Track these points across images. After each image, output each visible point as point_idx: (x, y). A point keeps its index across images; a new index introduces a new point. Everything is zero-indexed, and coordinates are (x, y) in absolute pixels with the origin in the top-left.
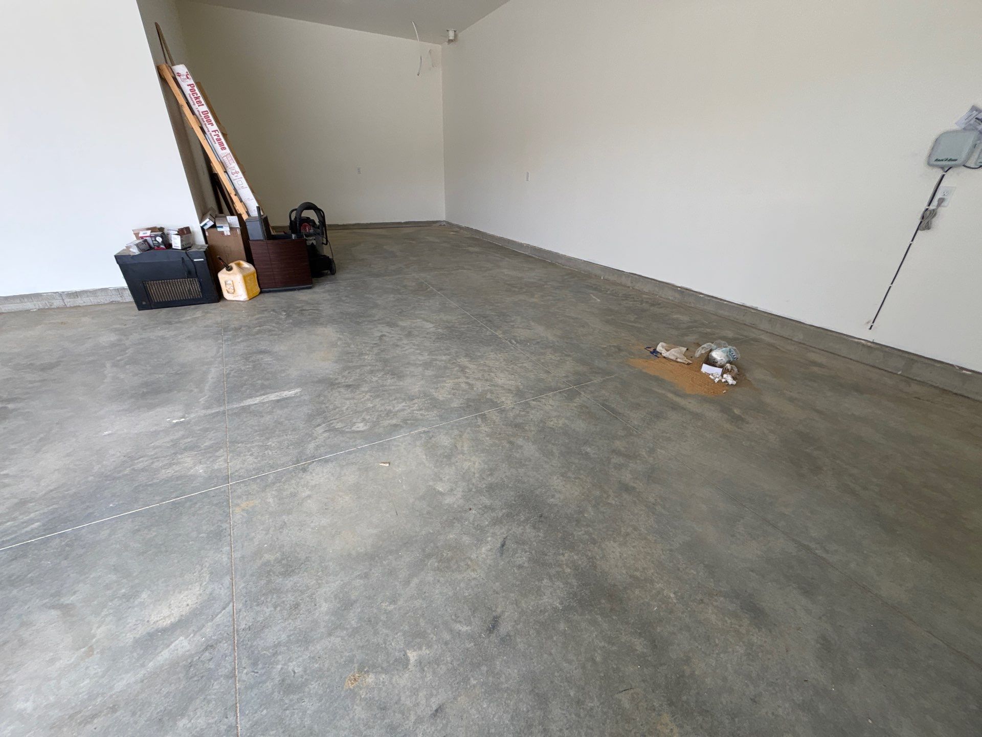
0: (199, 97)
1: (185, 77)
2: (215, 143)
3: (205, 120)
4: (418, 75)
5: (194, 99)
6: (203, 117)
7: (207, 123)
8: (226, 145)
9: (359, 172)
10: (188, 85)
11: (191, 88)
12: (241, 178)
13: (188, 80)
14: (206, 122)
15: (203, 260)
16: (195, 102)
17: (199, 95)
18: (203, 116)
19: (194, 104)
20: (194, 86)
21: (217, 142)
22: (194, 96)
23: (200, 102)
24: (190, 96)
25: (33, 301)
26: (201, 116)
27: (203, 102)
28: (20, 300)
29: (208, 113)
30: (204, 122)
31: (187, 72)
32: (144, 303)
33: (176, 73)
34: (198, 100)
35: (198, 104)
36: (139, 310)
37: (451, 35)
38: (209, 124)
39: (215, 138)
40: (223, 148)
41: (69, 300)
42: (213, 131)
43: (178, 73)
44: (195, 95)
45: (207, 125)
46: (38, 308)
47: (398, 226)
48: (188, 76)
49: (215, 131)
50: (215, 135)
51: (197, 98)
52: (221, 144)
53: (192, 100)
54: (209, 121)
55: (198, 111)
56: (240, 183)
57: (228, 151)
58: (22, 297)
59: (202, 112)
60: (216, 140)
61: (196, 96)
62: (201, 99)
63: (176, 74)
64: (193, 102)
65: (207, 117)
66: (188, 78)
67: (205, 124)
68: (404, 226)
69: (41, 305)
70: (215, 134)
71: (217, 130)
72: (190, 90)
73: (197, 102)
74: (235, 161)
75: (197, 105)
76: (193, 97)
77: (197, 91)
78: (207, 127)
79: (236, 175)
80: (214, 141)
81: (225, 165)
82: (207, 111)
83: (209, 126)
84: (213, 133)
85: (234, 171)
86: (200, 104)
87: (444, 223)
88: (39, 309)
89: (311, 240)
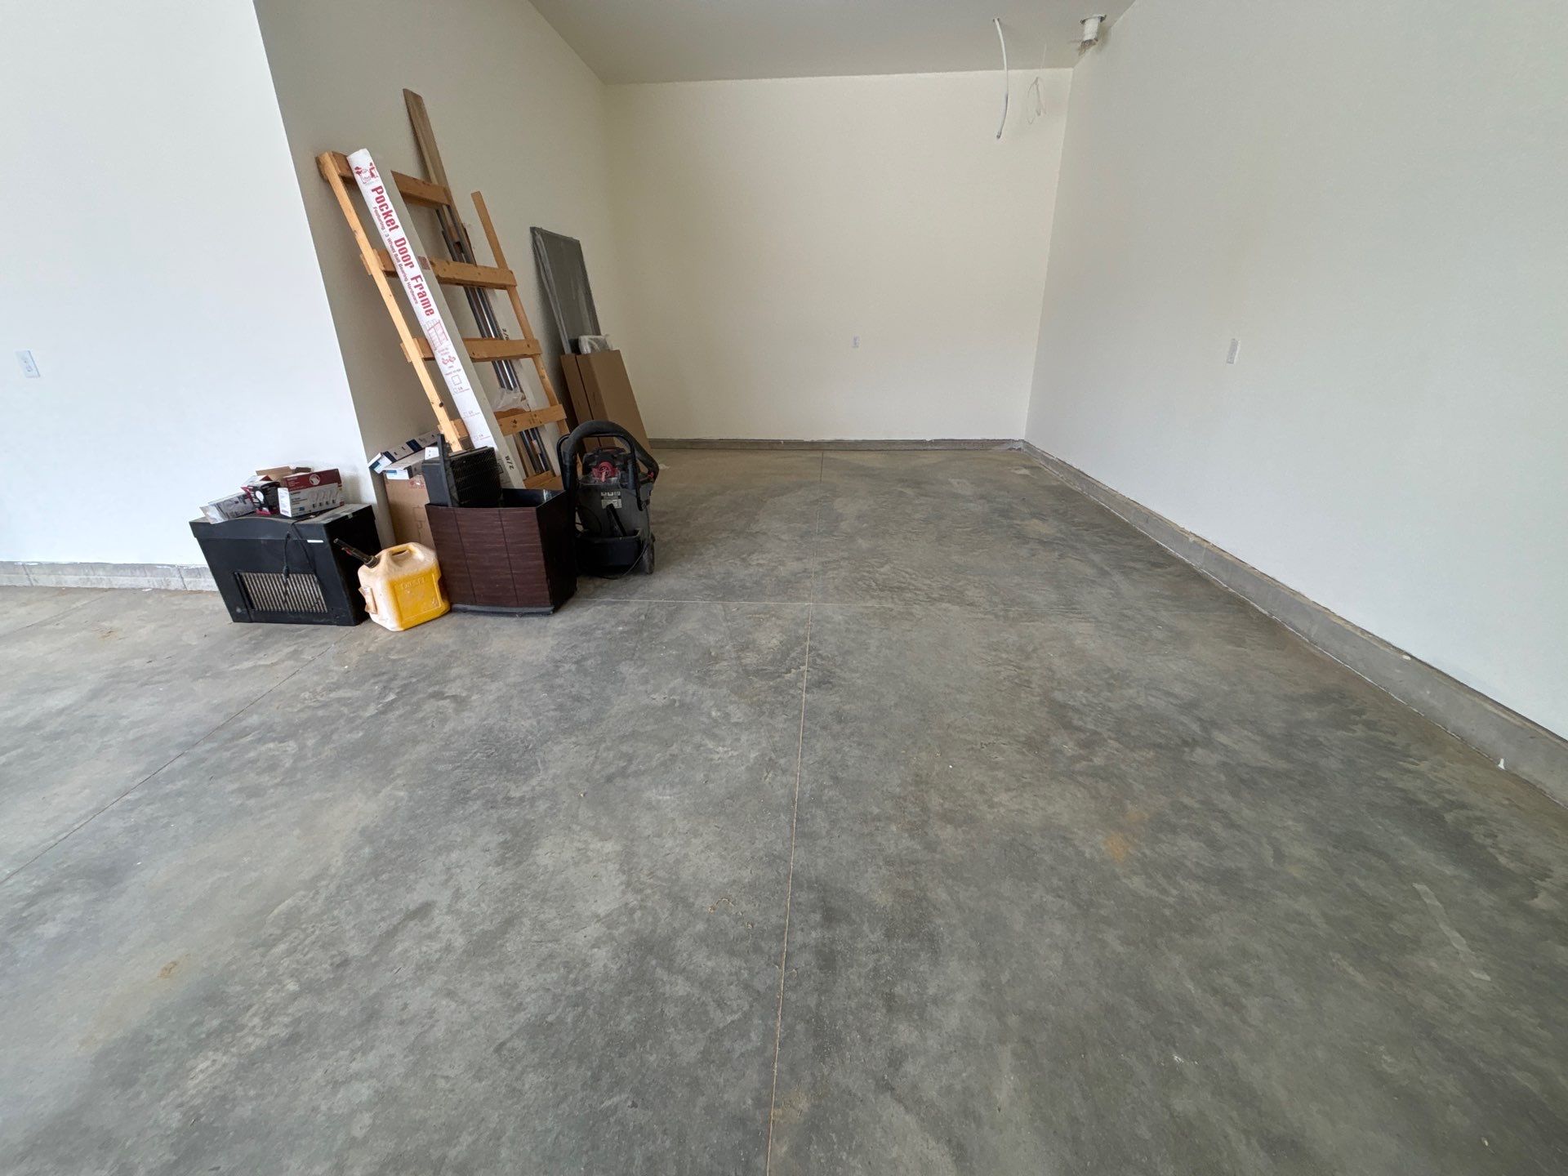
0: (391, 211)
1: (368, 174)
2: (417, 303)
3: (400, 257)
4: (999, 137)
5: (382, 217)
6: (397, 252)
7: (404, 263)
8: (434, 306)
9: (856, 345)
10: (373, 190)
11: (379, 195)
12: (460, 370)
13: (373, 179)
14: (402, 262)
15: (321, 541)
16: (384, 221)
17: (391, 207)
18: (397, 249)
19: (383, 228)
20: (382, 192)
21: (419, 300)
22: (382, 210)
23: (391, 222)
24: (376, 211)
25: (146, 576)
26: (393, 249)
27: (398, 222)
28: (132, 572)
29: (405, 243)
30: (399, 261)
31: (371, 164)
32: (239, 610)
33: (353, 167)
34: (389, 218)
35: (389, 225)
36: (234, 621)
37: (1090, 29)
38: (406, 265)
39: (417, 291)
40: (429, 311)
41: (190, 579)
42: (412, 279)
43: (357, 168)
44: (384, 208)
45: (404, 266)
46: (152, 587)
47: (915, 446)
48: (373, 171)
49: (415, 278)
50: (416, 287)
51: (387, 214)
52: (426, 303)
53: (380, 220)
54: (406, 258)
55: (389, 240)
56: (456, 380)
57: (437, 316)
58: (133, 568)
59: (396, 242)
60: (417, 297)
61: (385, 211)
62: (394, 216)
63: (354, 171)
64: (382, 224)
65: (403, 251)
66: (373, 175)
67: (400, 265)
68: (929, 447)
69: (156, 584)
70: (417, 284)
71: (419, 276)
72: (377, 198)
73: (387, 222)
74: (448, 337)
75: (387, 228)
76: (380, 213)
77: (387, 201)
78: (403, 272)
79: (450, 364)
80: (415, 299)
81: (431, 344)
82: (403, 239)
83: (407, 269)
84: (414, 283)
85: (446, 357)
86: (392, 226)
87: (1021, 445)
88: (153, 589)
89: (611, 498)
